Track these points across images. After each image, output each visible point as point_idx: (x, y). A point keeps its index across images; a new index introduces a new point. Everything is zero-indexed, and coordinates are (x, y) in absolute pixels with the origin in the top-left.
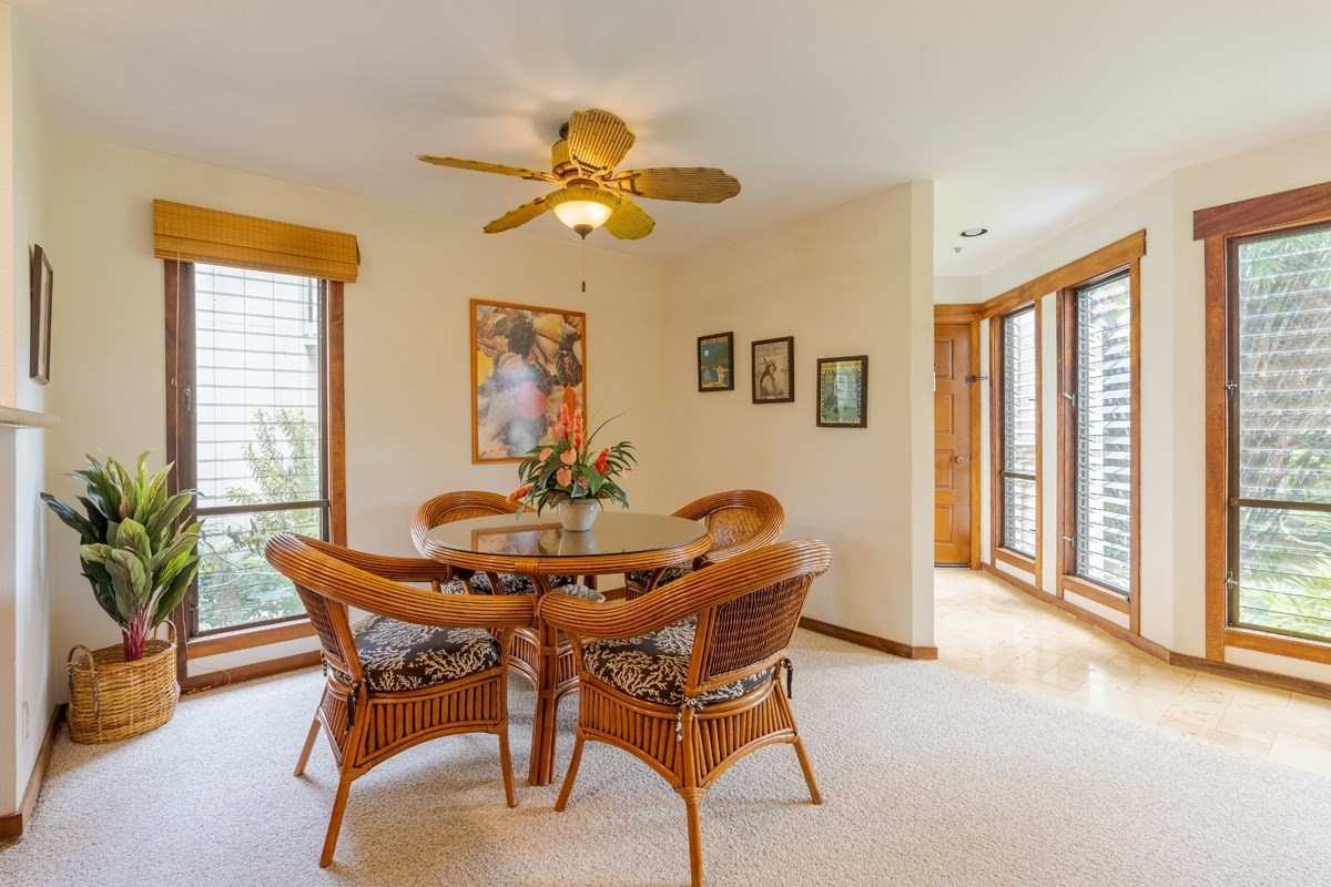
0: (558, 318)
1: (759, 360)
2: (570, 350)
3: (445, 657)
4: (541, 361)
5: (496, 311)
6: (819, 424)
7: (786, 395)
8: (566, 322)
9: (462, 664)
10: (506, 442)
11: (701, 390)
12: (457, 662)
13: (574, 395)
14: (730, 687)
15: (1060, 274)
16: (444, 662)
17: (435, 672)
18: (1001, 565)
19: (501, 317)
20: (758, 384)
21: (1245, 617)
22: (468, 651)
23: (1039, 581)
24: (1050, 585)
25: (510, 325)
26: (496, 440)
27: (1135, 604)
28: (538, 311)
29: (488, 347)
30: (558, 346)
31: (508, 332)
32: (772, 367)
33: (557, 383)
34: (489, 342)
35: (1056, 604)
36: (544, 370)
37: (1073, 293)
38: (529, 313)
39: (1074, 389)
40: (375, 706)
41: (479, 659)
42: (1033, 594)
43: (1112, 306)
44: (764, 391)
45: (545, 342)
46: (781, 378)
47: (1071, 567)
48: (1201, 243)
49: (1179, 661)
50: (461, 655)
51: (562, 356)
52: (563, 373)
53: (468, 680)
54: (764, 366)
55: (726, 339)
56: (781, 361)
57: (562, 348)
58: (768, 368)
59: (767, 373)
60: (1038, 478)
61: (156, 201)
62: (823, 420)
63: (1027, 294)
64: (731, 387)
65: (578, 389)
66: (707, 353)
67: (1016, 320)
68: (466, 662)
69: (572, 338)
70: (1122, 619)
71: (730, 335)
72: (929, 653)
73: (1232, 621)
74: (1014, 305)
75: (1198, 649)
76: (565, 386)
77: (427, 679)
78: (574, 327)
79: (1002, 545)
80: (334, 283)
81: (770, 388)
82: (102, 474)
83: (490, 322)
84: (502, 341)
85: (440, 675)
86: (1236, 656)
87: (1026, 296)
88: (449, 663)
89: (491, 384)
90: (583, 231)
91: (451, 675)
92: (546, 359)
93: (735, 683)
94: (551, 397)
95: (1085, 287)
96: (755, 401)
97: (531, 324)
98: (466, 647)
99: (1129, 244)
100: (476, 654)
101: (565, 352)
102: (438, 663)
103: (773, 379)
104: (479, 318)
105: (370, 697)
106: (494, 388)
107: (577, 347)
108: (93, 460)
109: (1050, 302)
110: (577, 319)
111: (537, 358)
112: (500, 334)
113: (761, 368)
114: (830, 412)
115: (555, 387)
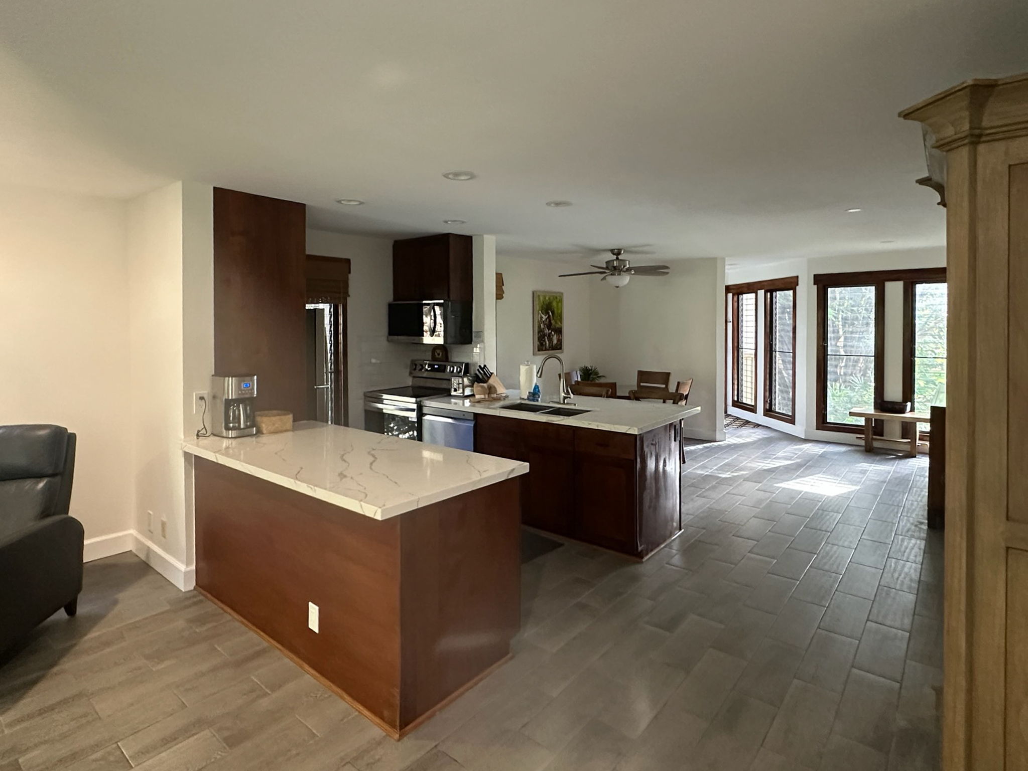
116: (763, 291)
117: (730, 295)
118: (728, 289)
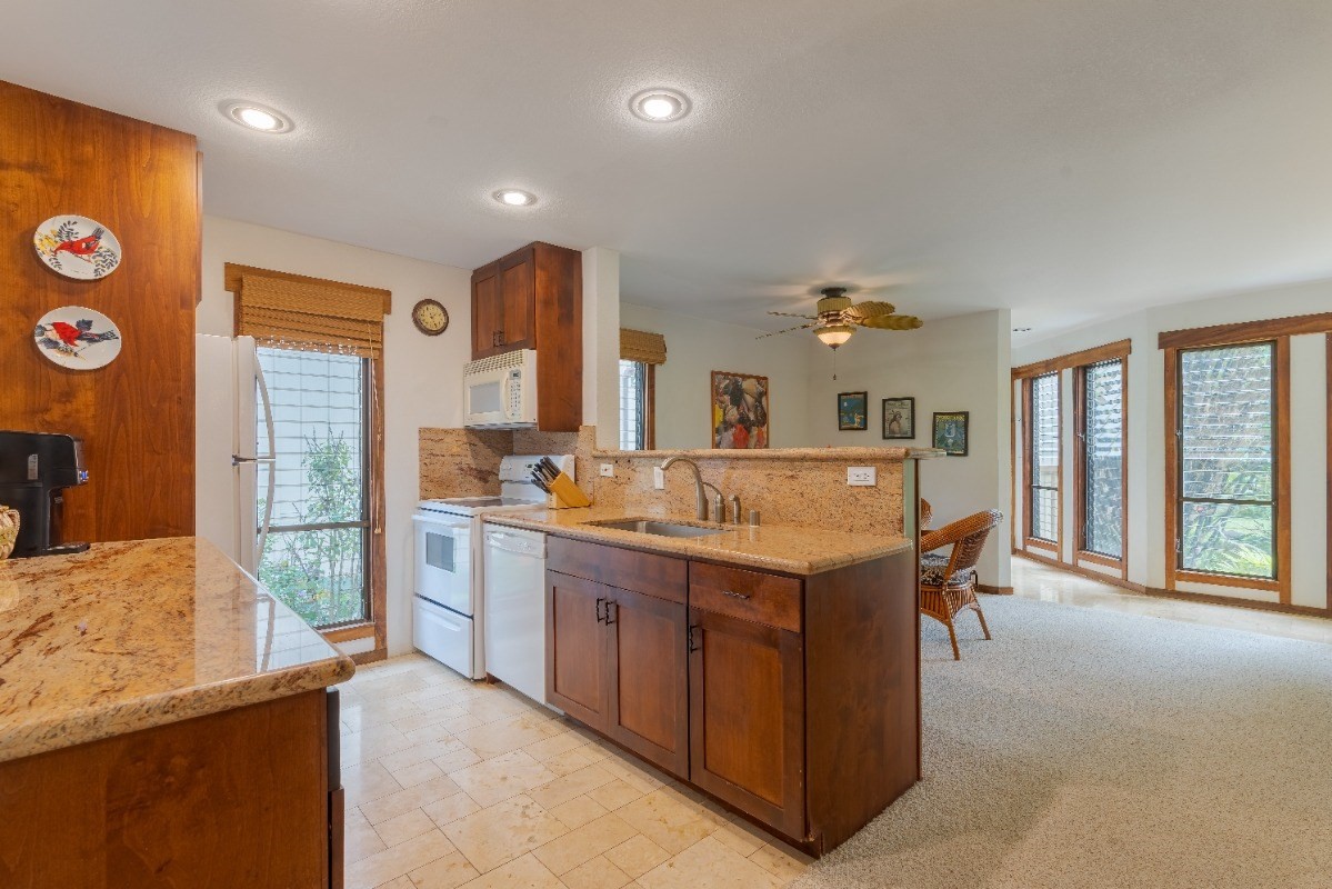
0: (753, 381)
2: (760, 403)
5: (724, 378)
7: (909, 435)
8: (758, 383)
11: (841, 430)
15: (1075, 357)
18: (1030, 549)
19: (726, 382)
20: (887, 426)
21: (1186, 565)
23: (1061, 557)
24: (1068, 558)
25: (731, 387)
27: (1124, 562)
28: (745, 377)
29: (720, 401)
30: (754, 400)
31: (730, 392)
32: (898, 416)
34: (720, 398)
35: (1074, 569)
37: (1083, 369)
38: (740, 378)
39: (1084, 431)
42: (1058, 566)
43: (1108, 379)
44: (892, 431)
45: (747, 397)
46: (905, 424)
47: (1083, 543)
48: (1163, 351)
49: (1151, 592)
51: (757, 407)
54: (892, 415)
55: (861, 396)
56: (905, 413)
57: (756, 401)
58: (895, 416)
59: (895, 419)
60: (1059, 489)
63: (1052, 366)
64: (865, 428)
65: (764, 429)
66: (845, 404)
67: (1040, 381)
69: (761, 394)
70: (1117, 573)
71: (865, 394)
72: (1008, 591)
73: (1180, 566)
74: (1041, 372)
75: (1161, 585)
78: (762, 387)
79: (1031, 535)
80: (650, 365)
81: (896, 429)
83: (721, 386)
84: (727, 398)
86: (1181, 586)
87: (1050, 367)
89: (722, 427)
90: (835, 346)
92: (748, 409)
95: (1091, 366)
96: (884, 438)
97: (741, 386)
99: (1120, 346)
101: (758, 404)
103: (899, 423)
104: (716, 383)
106: (723, 429)
107: (764, 399)
109: (1068, 373)
110: (763, 381)
111: (744, 409)
112: (726, 393)
113: (889, 417)
116: (1070, 370)
117: (1018, 383)
118: (1015, 373)
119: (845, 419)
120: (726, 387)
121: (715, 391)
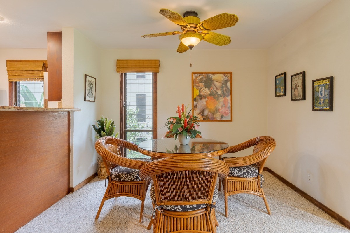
0: (221, 75)
1: (293, 83)
2: (226, 85)
3: (125, 174)
4: (215, 89)
5: (200, 75)
6: (313, 109)
7: (303, 97)
8: (224, 76)
9: (129, 177)
10: (203, 115)
11: (276, 96)
12: (128, 177)
13: (227, 100)
14: (175, 207)
16: (124, 176)
17: (122, 178)
19: (201, 77)
20: (293, 93)
22: (131, 174)
25: (204, 79)
26: (199, 115)
28: (214, 73)
29: (197, 86)
30: (221, 84)
31: (204, 81)
32: (298, 85)
33: (221, 96)
34: (197, 85)
36: (216, 92)
38: (211, 75)
40: (112, 183)
41: (134, 177)
44: (295, 96)
45: (216, 83)
46: (301, 90)
50: (129, 175)
51: (223, 88)
52: (223, 93)
53: (131, 183)
54: (295, 85)
55: (283, 75)
57: (223, 85)
58: (296, 86)
59: (296, 88)
61: (117, 60)
62: (315, 108)
64: (285, 95)
65: (229, 98)
66: (278, 82)
68: (130, 177)
69: (226, 81)
71: (285, 74)
76: (224, 97)
77: (120, 179)
78: (228, 77)
80: (155, 73)
81: (297, 94)
82: (103, 122)
83: (198, 79)
84: (202, 84)
85: (123, 179)
88: (126, 176)
89: (198, 98)
90: (191, 47)
91: (126, 180)
92: (217, 89)
93: (177, 206)
94: (218, 101)
96: (292, 100)
97: (211, 78)
98: (132, 173)
100: (133, 176)
101: (224, 86)
102: (123, 176)
103: (298, 90)
104: (194, 78)
105: (111, 181)
106: (199, 99)
107: (229, 84)
108: (102, 118)
110: (229, 75)
111: (214, 89)
112: (201, 82)
113: (294, 86)
114: (317, 104)
115: (220, 98)
119: (278, 91)
120: (201, 79)
121: (194, 82)
